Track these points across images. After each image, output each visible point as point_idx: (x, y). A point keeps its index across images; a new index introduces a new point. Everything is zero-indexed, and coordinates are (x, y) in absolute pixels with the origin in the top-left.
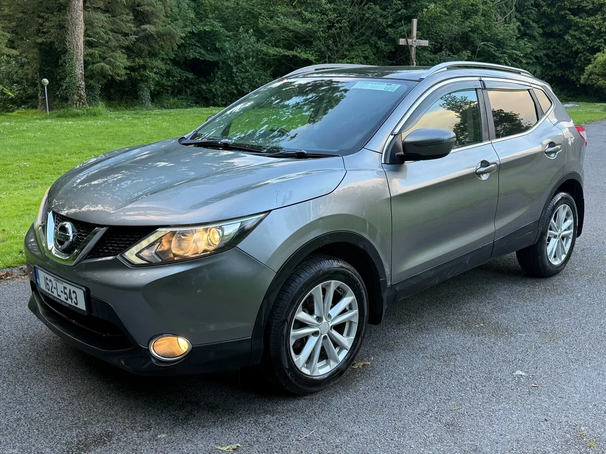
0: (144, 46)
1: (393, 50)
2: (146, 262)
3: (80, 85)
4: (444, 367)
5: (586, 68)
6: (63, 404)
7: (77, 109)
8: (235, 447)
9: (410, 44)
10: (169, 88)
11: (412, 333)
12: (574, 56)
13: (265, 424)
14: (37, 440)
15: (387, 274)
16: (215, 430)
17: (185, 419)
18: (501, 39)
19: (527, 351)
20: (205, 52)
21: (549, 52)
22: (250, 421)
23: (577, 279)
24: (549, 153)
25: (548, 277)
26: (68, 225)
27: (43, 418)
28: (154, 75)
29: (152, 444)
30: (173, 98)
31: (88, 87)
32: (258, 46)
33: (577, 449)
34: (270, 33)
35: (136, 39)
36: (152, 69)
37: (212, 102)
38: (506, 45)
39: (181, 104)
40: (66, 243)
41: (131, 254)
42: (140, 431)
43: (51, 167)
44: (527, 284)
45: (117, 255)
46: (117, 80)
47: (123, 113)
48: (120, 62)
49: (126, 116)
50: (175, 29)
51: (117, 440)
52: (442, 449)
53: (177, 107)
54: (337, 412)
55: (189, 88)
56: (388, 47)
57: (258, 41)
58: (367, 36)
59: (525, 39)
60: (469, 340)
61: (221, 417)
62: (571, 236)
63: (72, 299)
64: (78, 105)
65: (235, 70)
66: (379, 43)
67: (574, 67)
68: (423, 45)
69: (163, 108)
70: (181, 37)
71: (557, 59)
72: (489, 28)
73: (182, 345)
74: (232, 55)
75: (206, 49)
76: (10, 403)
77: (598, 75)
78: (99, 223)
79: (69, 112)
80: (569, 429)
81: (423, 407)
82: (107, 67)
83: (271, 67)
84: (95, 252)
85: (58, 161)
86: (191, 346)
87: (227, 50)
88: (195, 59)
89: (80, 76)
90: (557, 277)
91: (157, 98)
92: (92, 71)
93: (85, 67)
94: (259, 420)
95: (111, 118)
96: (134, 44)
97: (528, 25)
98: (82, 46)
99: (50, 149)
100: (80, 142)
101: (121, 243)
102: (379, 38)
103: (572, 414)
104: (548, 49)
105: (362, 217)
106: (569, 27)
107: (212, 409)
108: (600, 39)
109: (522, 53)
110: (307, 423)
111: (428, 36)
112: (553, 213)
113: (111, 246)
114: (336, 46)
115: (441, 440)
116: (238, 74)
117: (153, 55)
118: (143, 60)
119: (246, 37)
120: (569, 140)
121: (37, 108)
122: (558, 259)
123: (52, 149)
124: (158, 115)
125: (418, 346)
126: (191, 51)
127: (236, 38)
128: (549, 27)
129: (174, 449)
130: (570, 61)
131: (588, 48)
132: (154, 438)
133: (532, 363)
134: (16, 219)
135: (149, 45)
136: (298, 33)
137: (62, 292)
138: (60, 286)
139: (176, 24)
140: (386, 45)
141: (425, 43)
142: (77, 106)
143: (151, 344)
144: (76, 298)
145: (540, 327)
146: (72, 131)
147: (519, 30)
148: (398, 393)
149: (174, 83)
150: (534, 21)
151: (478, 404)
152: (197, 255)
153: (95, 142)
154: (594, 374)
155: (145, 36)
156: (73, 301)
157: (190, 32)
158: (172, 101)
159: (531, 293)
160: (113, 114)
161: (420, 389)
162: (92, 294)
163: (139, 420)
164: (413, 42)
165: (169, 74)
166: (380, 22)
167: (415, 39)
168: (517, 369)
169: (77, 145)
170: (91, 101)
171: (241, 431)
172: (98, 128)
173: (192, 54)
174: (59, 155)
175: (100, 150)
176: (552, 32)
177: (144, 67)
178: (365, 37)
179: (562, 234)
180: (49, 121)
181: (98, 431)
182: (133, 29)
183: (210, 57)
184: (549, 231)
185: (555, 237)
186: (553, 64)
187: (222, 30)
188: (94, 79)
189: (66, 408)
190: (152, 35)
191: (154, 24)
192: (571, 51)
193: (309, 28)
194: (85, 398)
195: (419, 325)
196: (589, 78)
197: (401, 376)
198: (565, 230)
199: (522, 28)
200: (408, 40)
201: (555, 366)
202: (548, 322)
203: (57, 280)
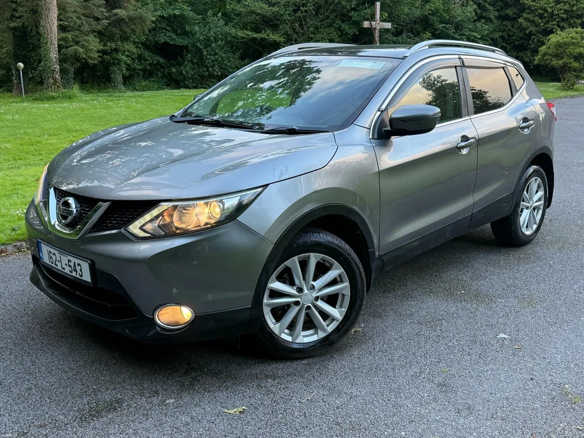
0: (117, 31)
1: (357, 33)
2: (150, 235)
3: (55, 68)
4: (431, 332)
5: (540, 49)
6: (71, 374)
7: (53, 92)
8: (242, 410)
9: (374, 26)
10: (140, 72)
11: (398, 301)
12: (528, 38)
13: (267, 388)
14: (49, 407)
15: (375, 245)
16: (221, 395)
17: (190, 384)
18: (459, 22)
19: (508, 316)
20: (175, 36)
21: (504, 34)
22: (253, 385)
23: (548, 248)
24: (523, 128)
25: (521, 246)
26: (71, 201)
27: (53, 387)
28: (126, 59)
29: (161, 409)
30: (145, 81)
31: (63, 71)
32: (227, 29)
33: (563, 405)
34: (237, 16)
35: (108, 23)
36: (124, 52)
37: (182, 84)
38: (464, 28)
39: (152, 86)
40: (70, 218)
41: (135, 228)
42: (149, 397)
43: (32, 148)
44: (502, 253)
45: (121, 228)
46: (90, 64)
47: (97, 96)
48: (93, 46)
49: (101, 99)
50: (146, 13)
51: (127, 406)
52: (437, 408)
53: (149, 89)
54: (334, 376)
55: (159, 70)
56: (352, 30)
57: (226, 24)
58: (332, 19)
59: (482, 21)
60: (452, 307)
61: (225, 382)
62: (542, 207)
63: (76, 271)
64: (53, 88)
65: (205, 53)
66: (343, 26)
67: (527, 49)
68: (386, 27)
69: (135, 91)
70: (152, 21)
71: (511, 41)
72: (448, 11)
73: (186, 314)
74: (201, 38)
75: (175, 32)
76: (20, 373)
77: (551, 55)
78: (102, 198)
79: (45, 95)
80: (554, 387)
81: (415, 369)
82: (81, 50)
83: (239, 50)
84: (99, 226)
85: (38, 143)
86: (194, 315)
87: (196, 33)
88: (166, 43)
89: (54, 60)
90: (529, 246)
91: (129, 81)
92: (65, 55)
93: (59, 51)
94: (261, 384)
95: (86, 100)
96: (106, 28)
97: (484, 8)
98: (56, 30)
99: (30, 131)
100: (57, 124)
101: (124, 217)
102: (343, 21)
103: (555, 373)
104: (503, 32)
105: (352, 190)
106: (523, 10)
107: (215, 374)
108: (552, 21)
109: (479, 35)
110: (308, 387)
111: (390, 19)
112: (525, 185)
113: (114, 220)
114: (302, 29)
115: (435, 400)
116: (208, 56)
117: (125, 38)
118: (115, 44)
119: (215, 20)
120: (540, 115)
121: (12, 92)
122: (530, 229)
123: (31, 131)
124: (131, 97)
125: (405, 313)
126: (162, 35)
127: (205, 22)
128: (504, 10)
129: (184, 413)
130: (524, 43)
131: (541, 30)
132: (163, 403)
133: (513, 326)
134: (4, 199)
135: (121, 29)
136: (265, 16)
137: (66, 265)
138: (65, 259)
139: (146, 8)
140: (350, 28)
141: (388, 25)
142: (52, 90)
143: (156, 314)
144: (81, 270)
145: (518, 292)
146: (49, 114)
147: (476, 13)
148: (390, 357)
149: (145, 67)
150: (490, 4)
151: (467, 366)
152: (199, 228)
153: (72, 124)
154: (572, 336)
155: (117, 20)
156: (78, 274)
157: (160, 16)
158: (143, 83)
159: (506, 261)
160: (87, 97)
161: (410, 353)
162: (97, 266)
163: (146, 387)
164: (377, 25)
165: (140, 58)
166: (344, 6)
167: (378, 22)
168: (500, 332)
169: (55, 127)
170: (66, 84)
171: (245, 395)
172: (74, 110)
173: (162, 38)
174: (39, 137)
175: (78, 131)
176: (507, 15)
177: (116, 50)
178: (330, 20)
179: (533, 205)
180: (25, 104)
181: (107, 398)
182: (105, 14)
183: (180, 41)
184: (522, 203)
185: (527, 208)
186: (508, 46)
187: (191, 14)
188: (68, 63)
189: (74, 377)
190: (123, 19)
191: (125, 8)
192: (525, 34)
193: (275, 12)
194: (91, 367)
195: (404, 293)
196: (543, 58)
197: (392, 341)
198: (537, 201)
199: (479, 11)
200: (372, 22)
201: (536, 328)
202: (525, 288)
203: (61, 253)
